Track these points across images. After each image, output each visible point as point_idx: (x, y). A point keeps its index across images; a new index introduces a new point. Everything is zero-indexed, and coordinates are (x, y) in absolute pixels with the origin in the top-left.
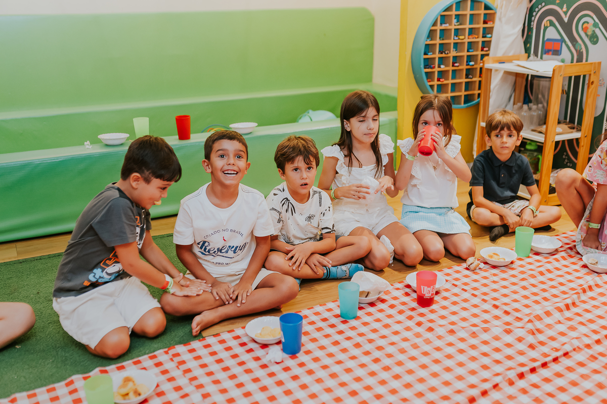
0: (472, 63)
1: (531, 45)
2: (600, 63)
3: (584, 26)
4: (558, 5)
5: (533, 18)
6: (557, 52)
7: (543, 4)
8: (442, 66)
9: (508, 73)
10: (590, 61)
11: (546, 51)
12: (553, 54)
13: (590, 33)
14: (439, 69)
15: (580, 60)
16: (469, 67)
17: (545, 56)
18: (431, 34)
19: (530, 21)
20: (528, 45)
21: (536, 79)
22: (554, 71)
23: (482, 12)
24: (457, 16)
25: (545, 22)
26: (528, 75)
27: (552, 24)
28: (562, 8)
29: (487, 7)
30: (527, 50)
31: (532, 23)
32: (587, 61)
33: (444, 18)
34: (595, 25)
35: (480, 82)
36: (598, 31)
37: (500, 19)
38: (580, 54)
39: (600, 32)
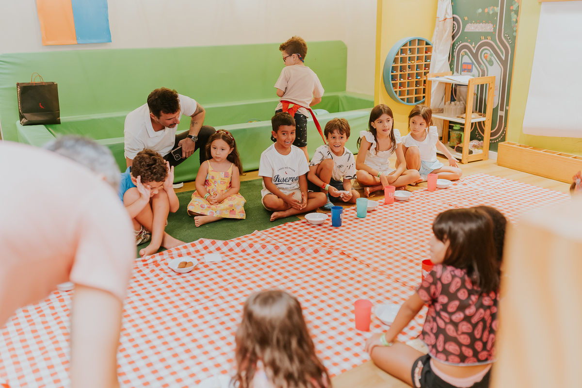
0: (419, 78)
1: (454, 66)
2: (495, 77)
3: (485, 55)
4: (470, 43)
5: (455, 50)
6: (470, 71)
7: (461, 42)
8: (402, 79)
9: (441, 83)
10: (489, 76)
11: (464, 70)
12: (467, 72)
13: (488, 59)
14: (400, 81)
15: (483, 75)
16: (417, 80)
17: (462, 73)
18: (395, 61)
19: (453, 52)
20: (452, 66)
21: (458, 86)
22: (469, 81)
23: (425, 46)
24: (410, 49)
25: (462, 52)
26: (453, 84)
27: (466, 53)
28: (472, 45)
29: (427, 44)
30: (452, 69)
32: (487, 76)
33: (402, 51)
34: (491, 55)
35: (424, 89)
36: (493, 58)
37: (435, 51)
38: (483, 72)
39: (494, 59)
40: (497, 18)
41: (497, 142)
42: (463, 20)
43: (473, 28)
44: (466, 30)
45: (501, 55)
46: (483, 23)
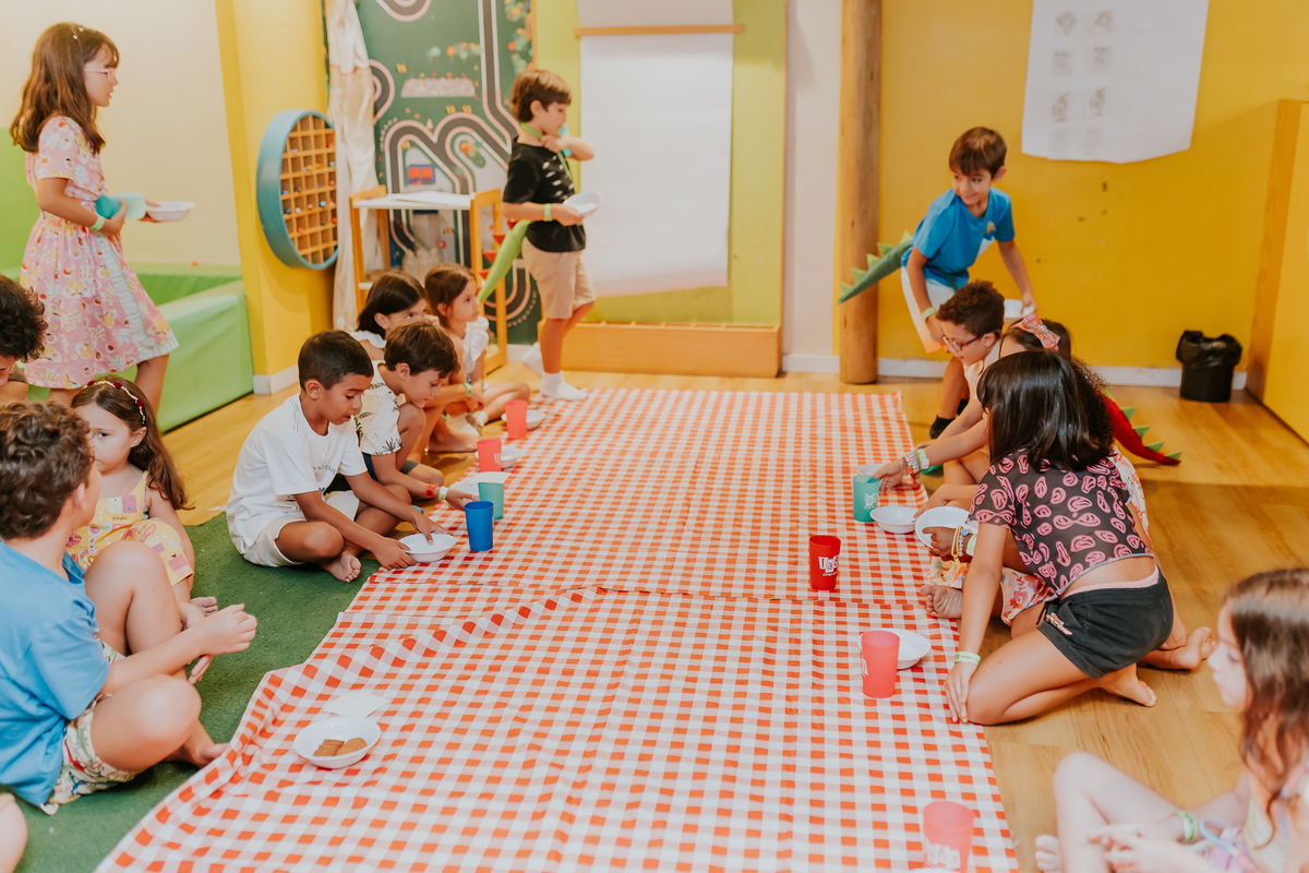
0: (323, 203)
1: (385, 173)
3: (464, 146)
4: (419, 120)
5: (382, 139)
6: (428, 181)
7: (395, 120)
8: (299, 210)
9: (370, 211)
10: (477, 189)
11: (411, 181)
13: (472, 154)
14: (297, 215)
15: (465, 189)
16: (321, 209)
17: (413, 186)
18: (284, 165)
19: (378, 142)
20: (381, 175)
23: (323, 131)
24: (303, 139)
25: (403, 141)
26: (388, 211)
27: (413, 144)
28: (425, 124)
29: (327, 126)
30: (382, 181)
31: (381, 145)
32: (475, 190)
33: (292, 142)
34: (478, 144)
35: (335, 230)
36: (482, 152)
37: (343, 140)
38: (463, 182)
39: (487, 151)
40: (480, 66)
41: (518, 324)
42: (395, 72)
43: (422, 89)
44: (405, 93)
45: (502, 144)
46: (446, 78)
